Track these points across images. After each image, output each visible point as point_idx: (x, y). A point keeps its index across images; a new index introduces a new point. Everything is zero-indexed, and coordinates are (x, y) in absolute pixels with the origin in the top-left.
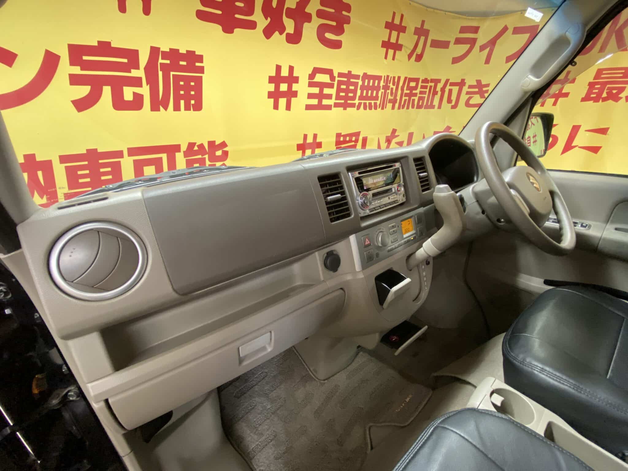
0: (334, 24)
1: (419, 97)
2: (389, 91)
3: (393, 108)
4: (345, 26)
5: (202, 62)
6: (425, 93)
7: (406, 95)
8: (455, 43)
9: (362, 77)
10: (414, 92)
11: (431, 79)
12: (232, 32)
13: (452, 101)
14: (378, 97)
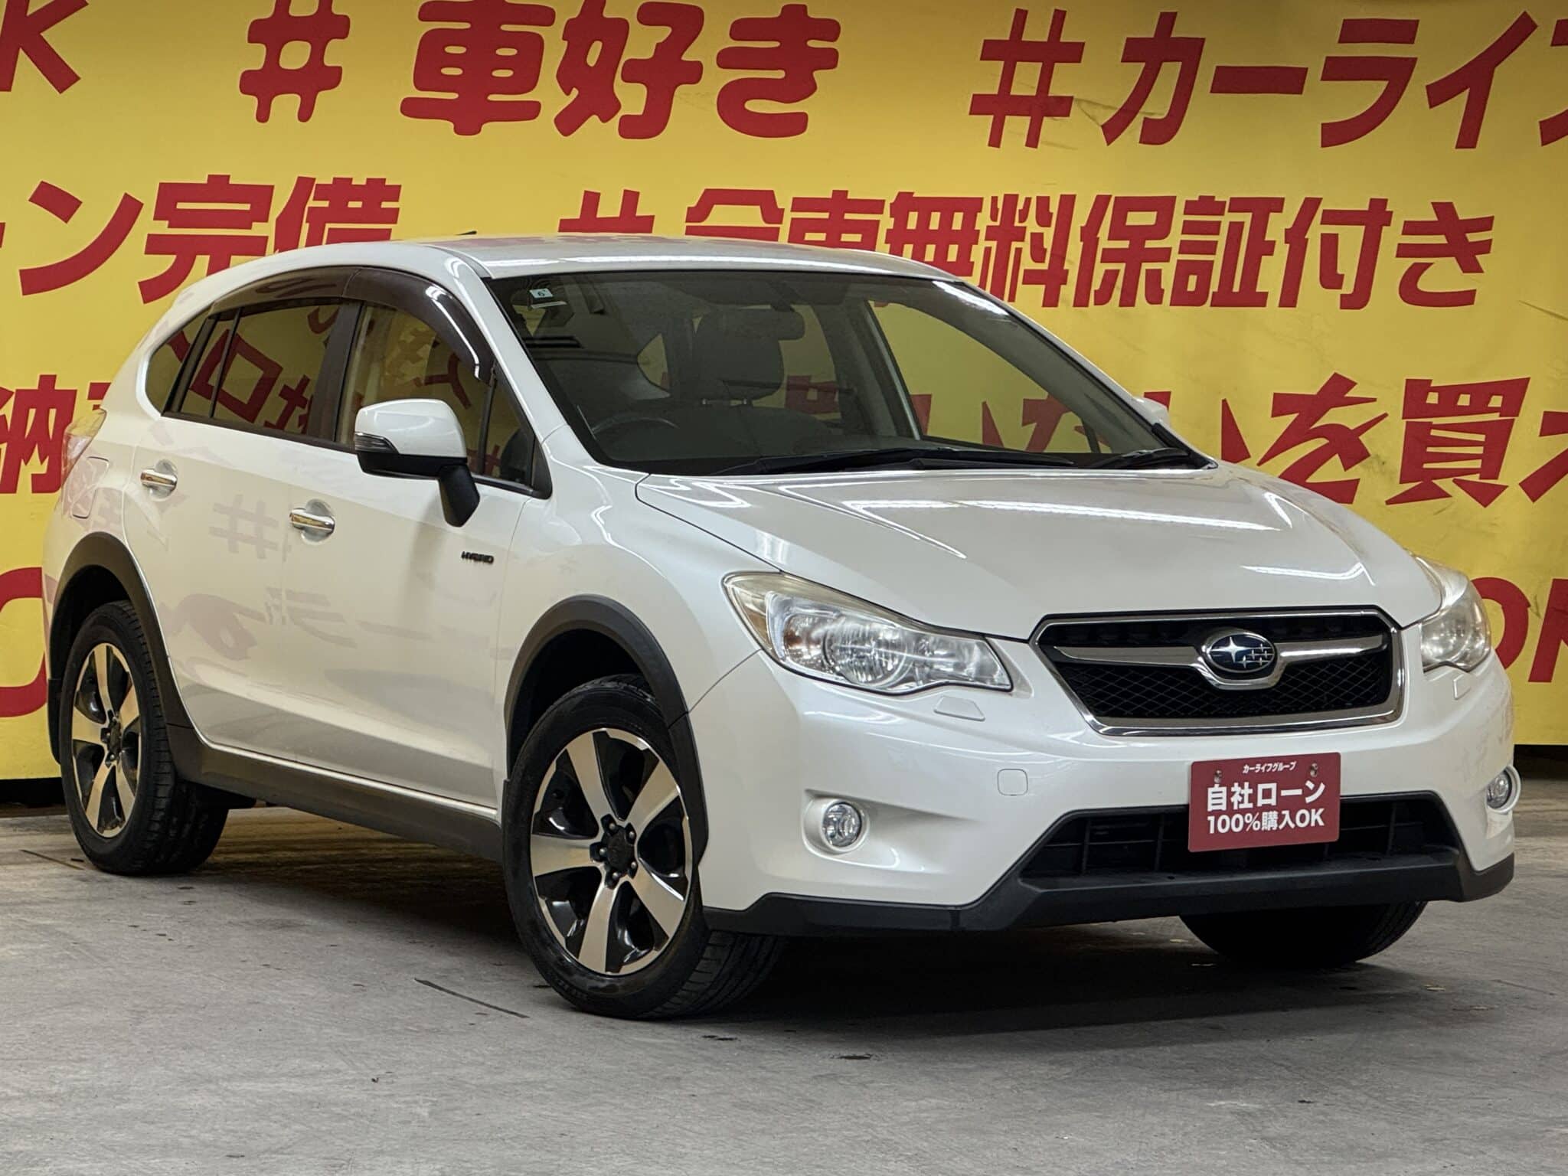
0: (780, 74)
1: (1179, 261)
2: (1026, 246)
3: (1051, 300)
4: (819, 76)
5: (396, 199)
6: (1211, 248)
7: (1109, 256)
8: (1326, 77)
9: (892, 205)
10: (1150, 244)
11: (1232, 200)
12: (476, 130)
13: (1342, 277)
14: (973, 263)
